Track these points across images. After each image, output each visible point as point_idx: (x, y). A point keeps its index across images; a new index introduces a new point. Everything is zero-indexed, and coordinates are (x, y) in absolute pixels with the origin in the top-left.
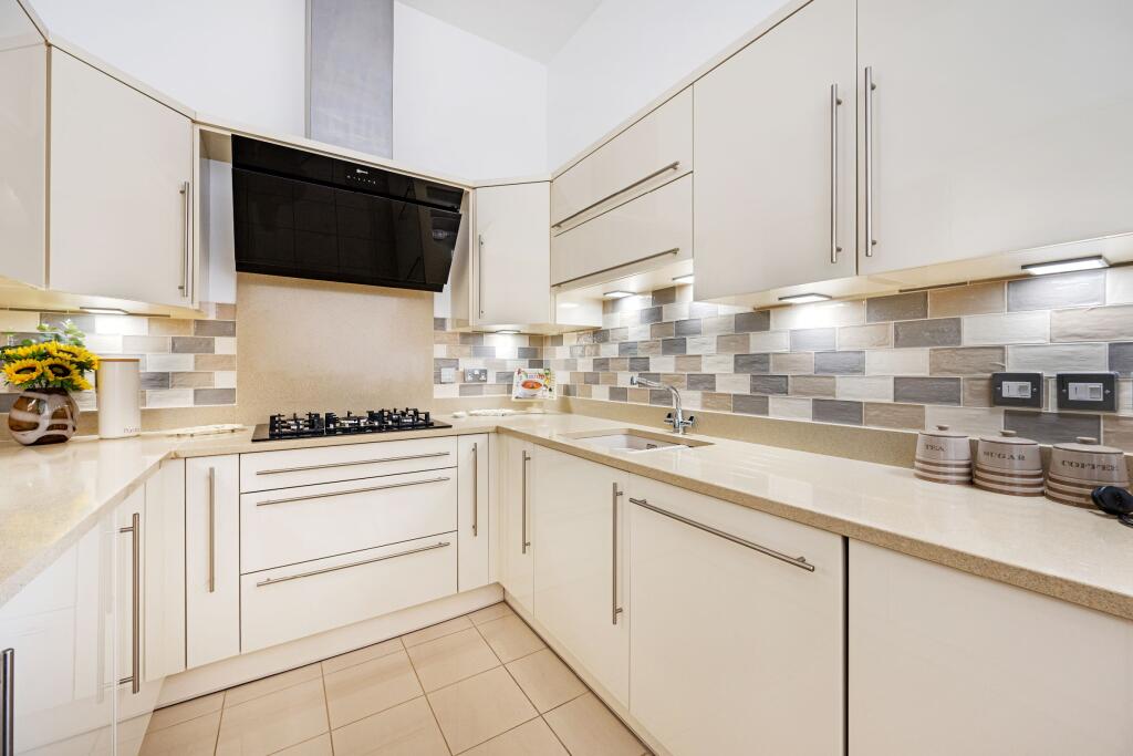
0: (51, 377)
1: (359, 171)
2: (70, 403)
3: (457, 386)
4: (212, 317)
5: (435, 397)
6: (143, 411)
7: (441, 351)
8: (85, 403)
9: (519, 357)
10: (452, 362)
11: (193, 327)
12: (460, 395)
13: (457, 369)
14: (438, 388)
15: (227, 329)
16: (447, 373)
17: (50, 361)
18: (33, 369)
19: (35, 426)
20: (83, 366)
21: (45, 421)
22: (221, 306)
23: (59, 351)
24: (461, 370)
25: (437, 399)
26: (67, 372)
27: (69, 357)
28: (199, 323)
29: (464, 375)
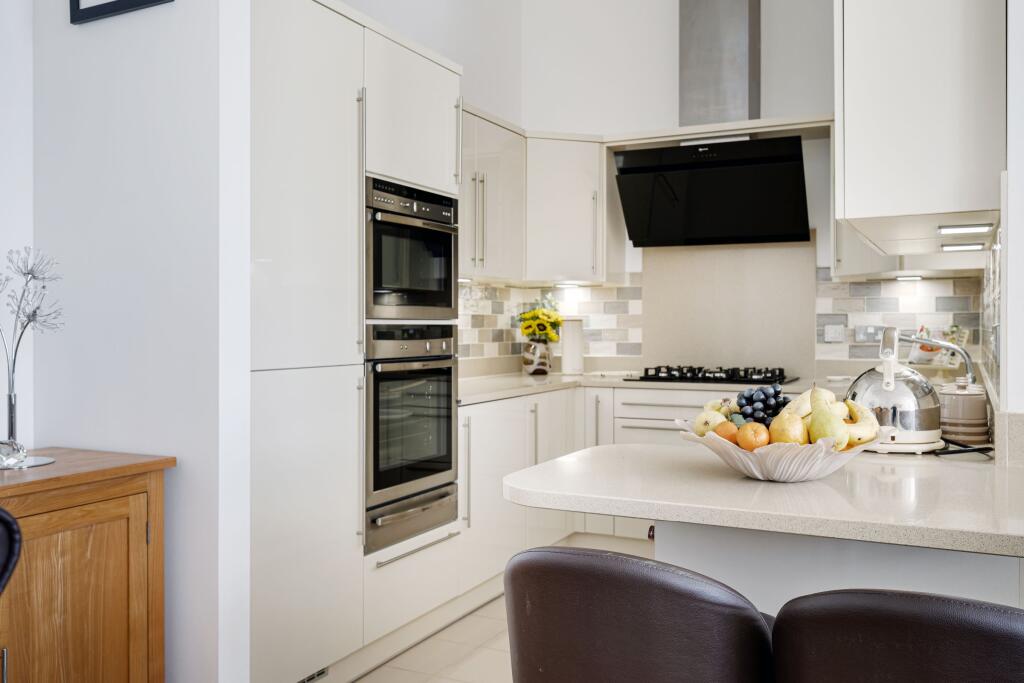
0: (538, 332)
1: (701, 150)
2: (547, 349)
3: (846, 347)
4: (627, 284)
5: (817, 358)
6: (585, 358)
7: (825, 305)
8: (556, 350)
9: (937, 310)
10: (840, 318)
11: (615, 292)
12: (850, 357)
13: (846, 326)
14: (820, 348)
15: (636, 293)
16: (831, 331)
17: (538, 322)
18: (530, 327)
19: (531, 362)
20: (555, 325)
21: (537, 360)
22: (633, 275)
23: (544, 314)
24: (851, 326)
25: (819, 361)
26: (545, 328)
27: (546, 318)
28: (620, 290)
29: (854, 333)
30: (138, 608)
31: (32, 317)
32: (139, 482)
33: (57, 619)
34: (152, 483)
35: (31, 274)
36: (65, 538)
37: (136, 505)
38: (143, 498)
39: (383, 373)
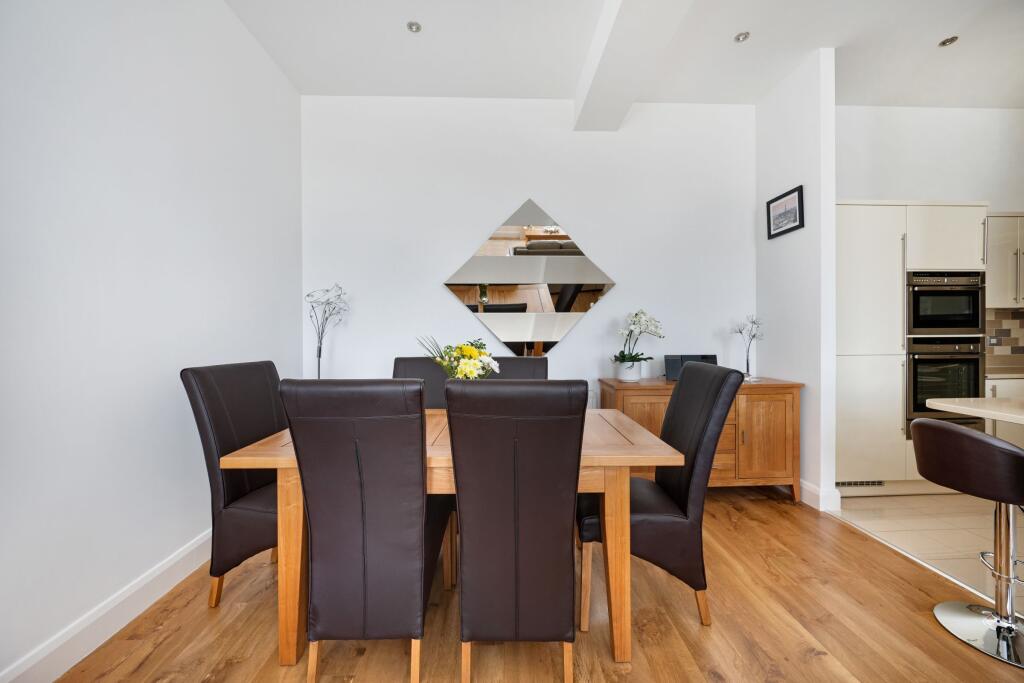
30: (789, 431)
31: (754, 336)
32: (789, 391)
33: (761, 427)
34: (795, 391)
35: (754, 323)
36: (763, 403)
37: (789, 397)
38: (791, 396)
39: (918, 359)
